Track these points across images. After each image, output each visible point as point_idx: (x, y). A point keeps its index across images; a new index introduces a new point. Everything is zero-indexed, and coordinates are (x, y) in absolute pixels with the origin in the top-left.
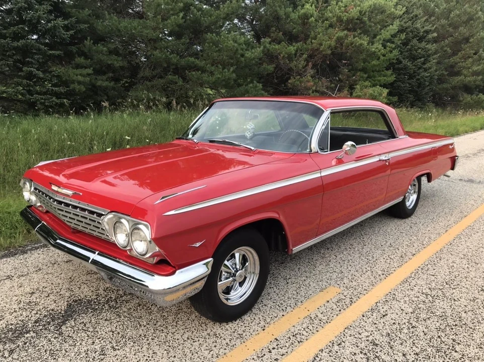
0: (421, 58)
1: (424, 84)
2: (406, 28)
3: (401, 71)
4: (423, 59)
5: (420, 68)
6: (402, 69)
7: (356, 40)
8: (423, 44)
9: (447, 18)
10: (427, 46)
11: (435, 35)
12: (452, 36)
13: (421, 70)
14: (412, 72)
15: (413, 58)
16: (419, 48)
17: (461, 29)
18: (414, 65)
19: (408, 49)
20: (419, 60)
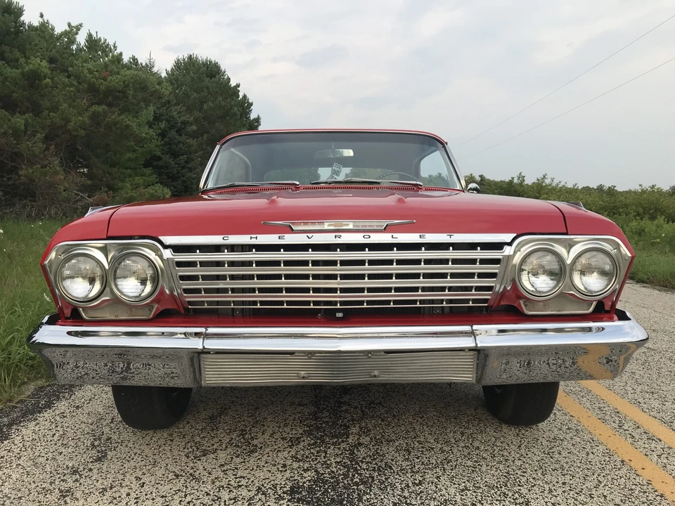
0: (183, 155)
1: (192, 188)
2: (160, 116)
3: (162, 170)
4: (185, 156)
5: (183, 168)
6: (162, 167)
7: (123, 119)
8: (183, 138)
9: (200, 109)
10: (188, 141)
11: (194, 128)
12: (208, 132)
13: (185, 170)
14: (175, 171)
15: (175, 155)
16: (179, 142)
17: (217, 125)
18: (176, 164)
19: (166, 142)
20: (182, 157)
